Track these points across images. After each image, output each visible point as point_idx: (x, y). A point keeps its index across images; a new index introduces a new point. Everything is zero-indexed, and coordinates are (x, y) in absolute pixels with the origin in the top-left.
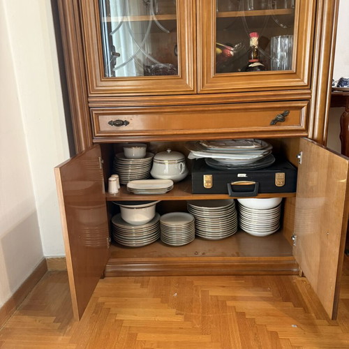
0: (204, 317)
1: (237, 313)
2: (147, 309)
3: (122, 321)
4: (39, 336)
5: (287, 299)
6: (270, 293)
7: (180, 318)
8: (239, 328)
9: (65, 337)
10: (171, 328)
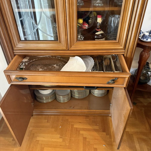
0: (70, 139)
1: (83, 137)
2: (48, 135)
3: (38, 141)
4: (7, 148)
5: (104, 131)
6: (98, 127)
7: (61, 140)
8: (83, 146)
9: (16, 149)
10: (57, 145)
